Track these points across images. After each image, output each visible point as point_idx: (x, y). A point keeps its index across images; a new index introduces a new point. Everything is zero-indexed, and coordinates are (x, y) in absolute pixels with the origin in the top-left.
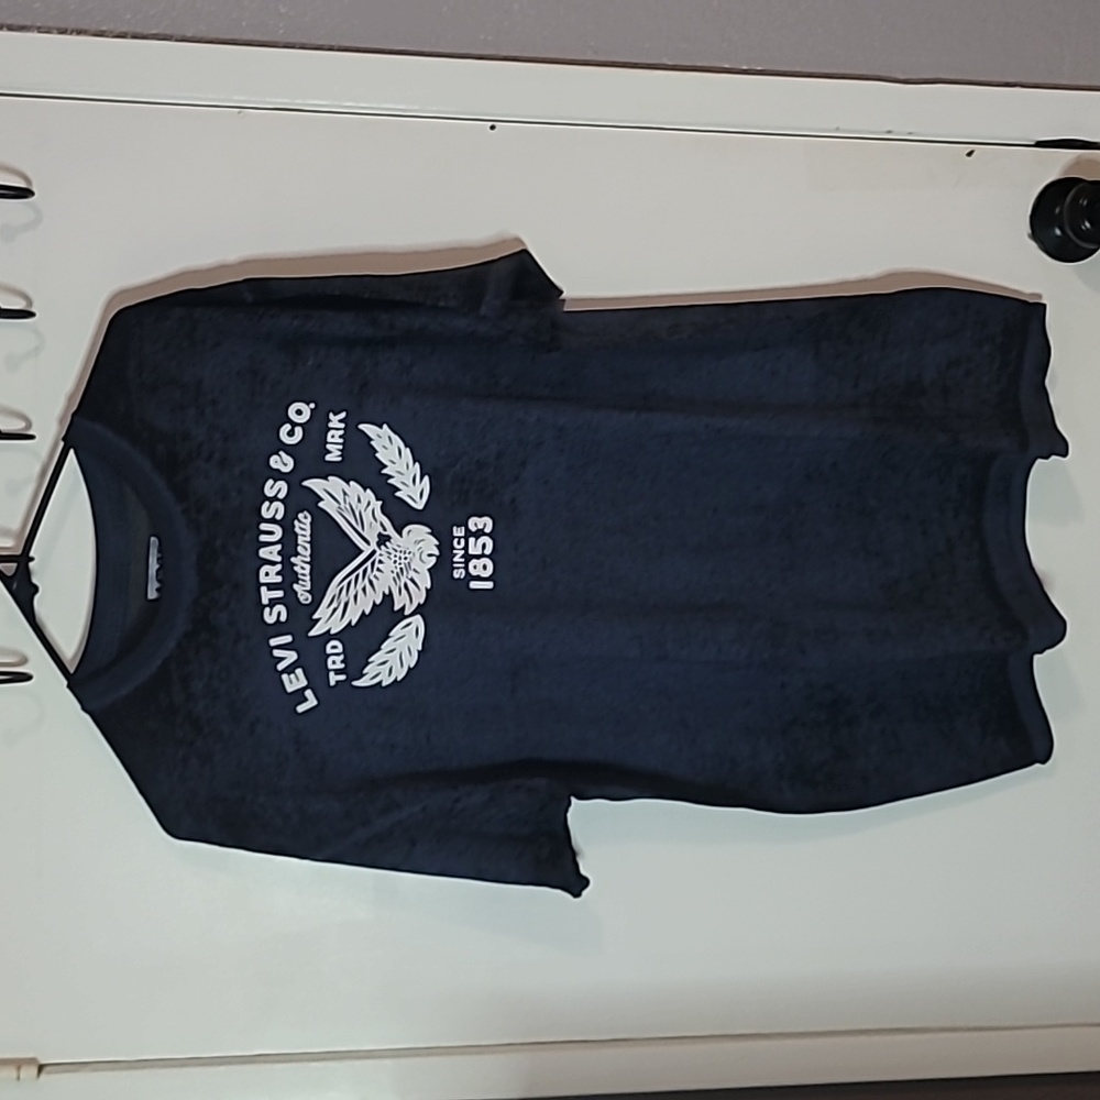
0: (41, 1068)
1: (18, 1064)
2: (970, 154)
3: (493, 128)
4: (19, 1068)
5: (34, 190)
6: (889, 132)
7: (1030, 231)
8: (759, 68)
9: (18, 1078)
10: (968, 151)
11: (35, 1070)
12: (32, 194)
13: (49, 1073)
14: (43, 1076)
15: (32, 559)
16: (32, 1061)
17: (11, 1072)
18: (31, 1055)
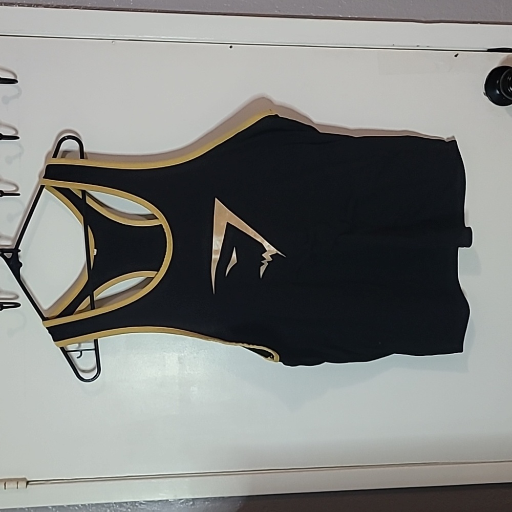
0: (28, 483)
1: (17, 481)
2: (456, 56)
3: (231, 47)
4: (18, 483)
5: (18, 80)
6: (418, 46)
7: (485, 92)
8: (356, 17)
9: (17, 487)
10: (455, 54)
11: (25, 483)
12: (17, 82)
13: (32, 484)
14: (28, 486)
15: (20, 251)
16: (25, 479)
17: (14, 485)
18: (23, 477)
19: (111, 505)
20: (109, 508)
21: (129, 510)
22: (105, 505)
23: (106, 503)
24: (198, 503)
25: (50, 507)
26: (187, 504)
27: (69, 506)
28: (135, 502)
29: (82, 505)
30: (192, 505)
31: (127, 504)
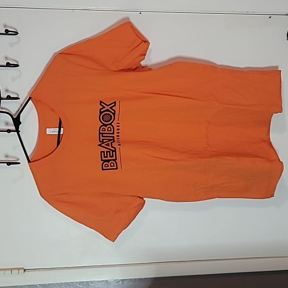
0: (25, 270)
1: (19, 269)
2: (270, 17)
3: (140, 13)
4: (19, 270)
6: (248, 12)
7: (287, 38)
9: (19, 273)
10: (269, 17)
11: (23, 271)
12: (18, 33)
13: (27, 271)
14: (25, 272)
15: (20, 131)
16: (22, 268)
17: (17, 271)
18: (22, 267)
19: (74, 284)
20: (73, 285)
21: (85, 287)
22: (71, 284)
23: (71, 283)
24: (125, 282)
25: (38, 285)
26: (119, 283)
27: (49, 284)
28: (88, 282)
29: (57, 284)
30: (122, 284)
31: (83, 283)
